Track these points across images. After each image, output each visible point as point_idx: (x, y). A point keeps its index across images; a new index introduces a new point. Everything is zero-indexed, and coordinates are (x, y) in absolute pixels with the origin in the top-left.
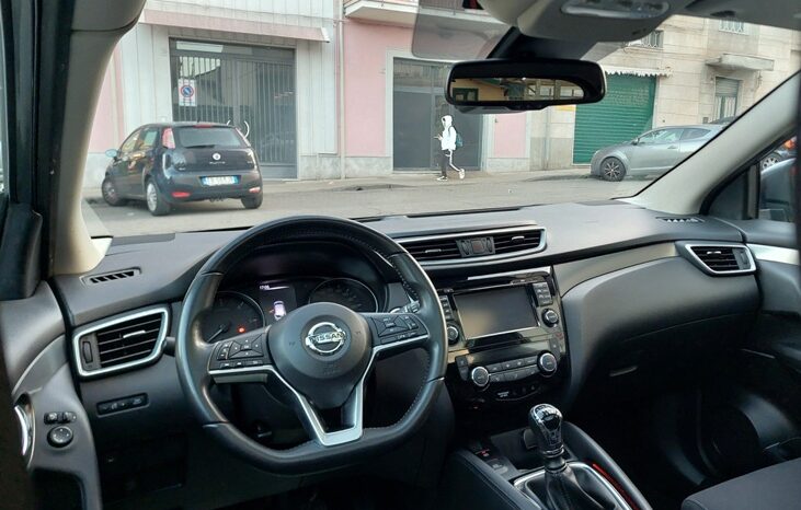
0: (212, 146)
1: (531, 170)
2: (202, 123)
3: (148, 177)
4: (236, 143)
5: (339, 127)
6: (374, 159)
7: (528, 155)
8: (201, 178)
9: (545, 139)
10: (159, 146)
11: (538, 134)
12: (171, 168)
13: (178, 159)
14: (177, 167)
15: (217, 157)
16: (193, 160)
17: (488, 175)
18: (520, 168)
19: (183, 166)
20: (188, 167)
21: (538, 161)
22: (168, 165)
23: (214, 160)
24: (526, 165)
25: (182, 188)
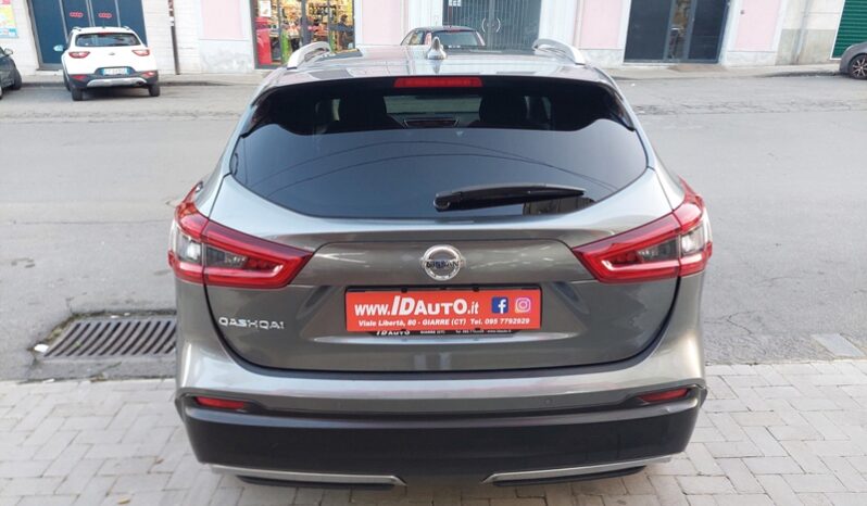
1: (776, 65)
5: (576, 21)
6: (606, 52)
7: (775, 47)
9: (799, 31)
11: (792, 25)
17: (723, 69)
18: (763, 62)
21: (787, 55)
24: (772, 59)
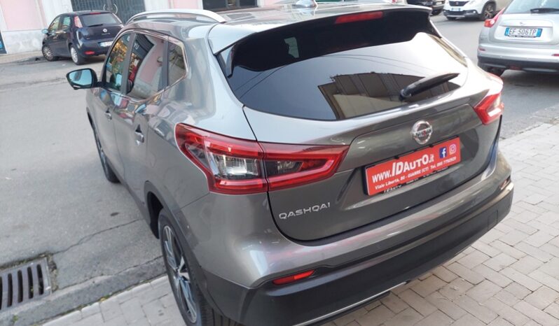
0: (102, 25)
2: (94, 11)
3: (70, 44)
4: (114, 22)
8: (99, 43)
10: (73, 27)
12: (82, 39)
13: (85, 33)
14: (85, 38)
15: (105, 30)
16: (92, 33)
19: (88, 37)
20: (91, 37)
22: (80, 38)
23: (104, 33)
25: (90, 49)
